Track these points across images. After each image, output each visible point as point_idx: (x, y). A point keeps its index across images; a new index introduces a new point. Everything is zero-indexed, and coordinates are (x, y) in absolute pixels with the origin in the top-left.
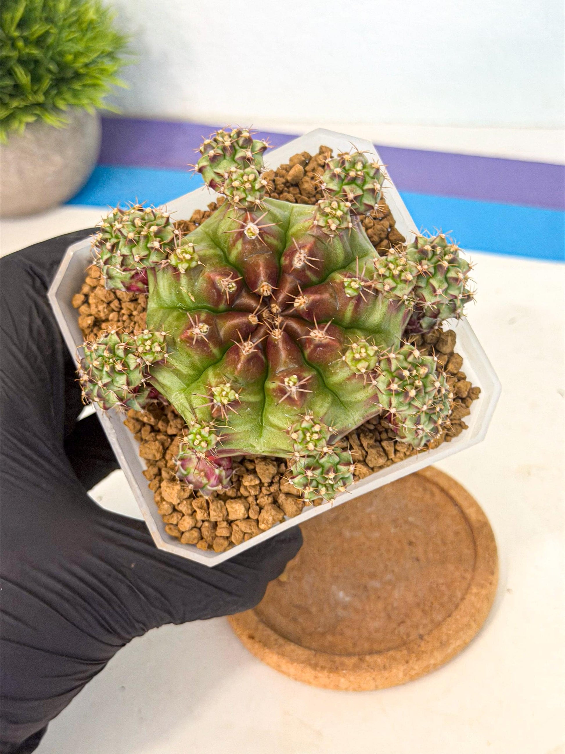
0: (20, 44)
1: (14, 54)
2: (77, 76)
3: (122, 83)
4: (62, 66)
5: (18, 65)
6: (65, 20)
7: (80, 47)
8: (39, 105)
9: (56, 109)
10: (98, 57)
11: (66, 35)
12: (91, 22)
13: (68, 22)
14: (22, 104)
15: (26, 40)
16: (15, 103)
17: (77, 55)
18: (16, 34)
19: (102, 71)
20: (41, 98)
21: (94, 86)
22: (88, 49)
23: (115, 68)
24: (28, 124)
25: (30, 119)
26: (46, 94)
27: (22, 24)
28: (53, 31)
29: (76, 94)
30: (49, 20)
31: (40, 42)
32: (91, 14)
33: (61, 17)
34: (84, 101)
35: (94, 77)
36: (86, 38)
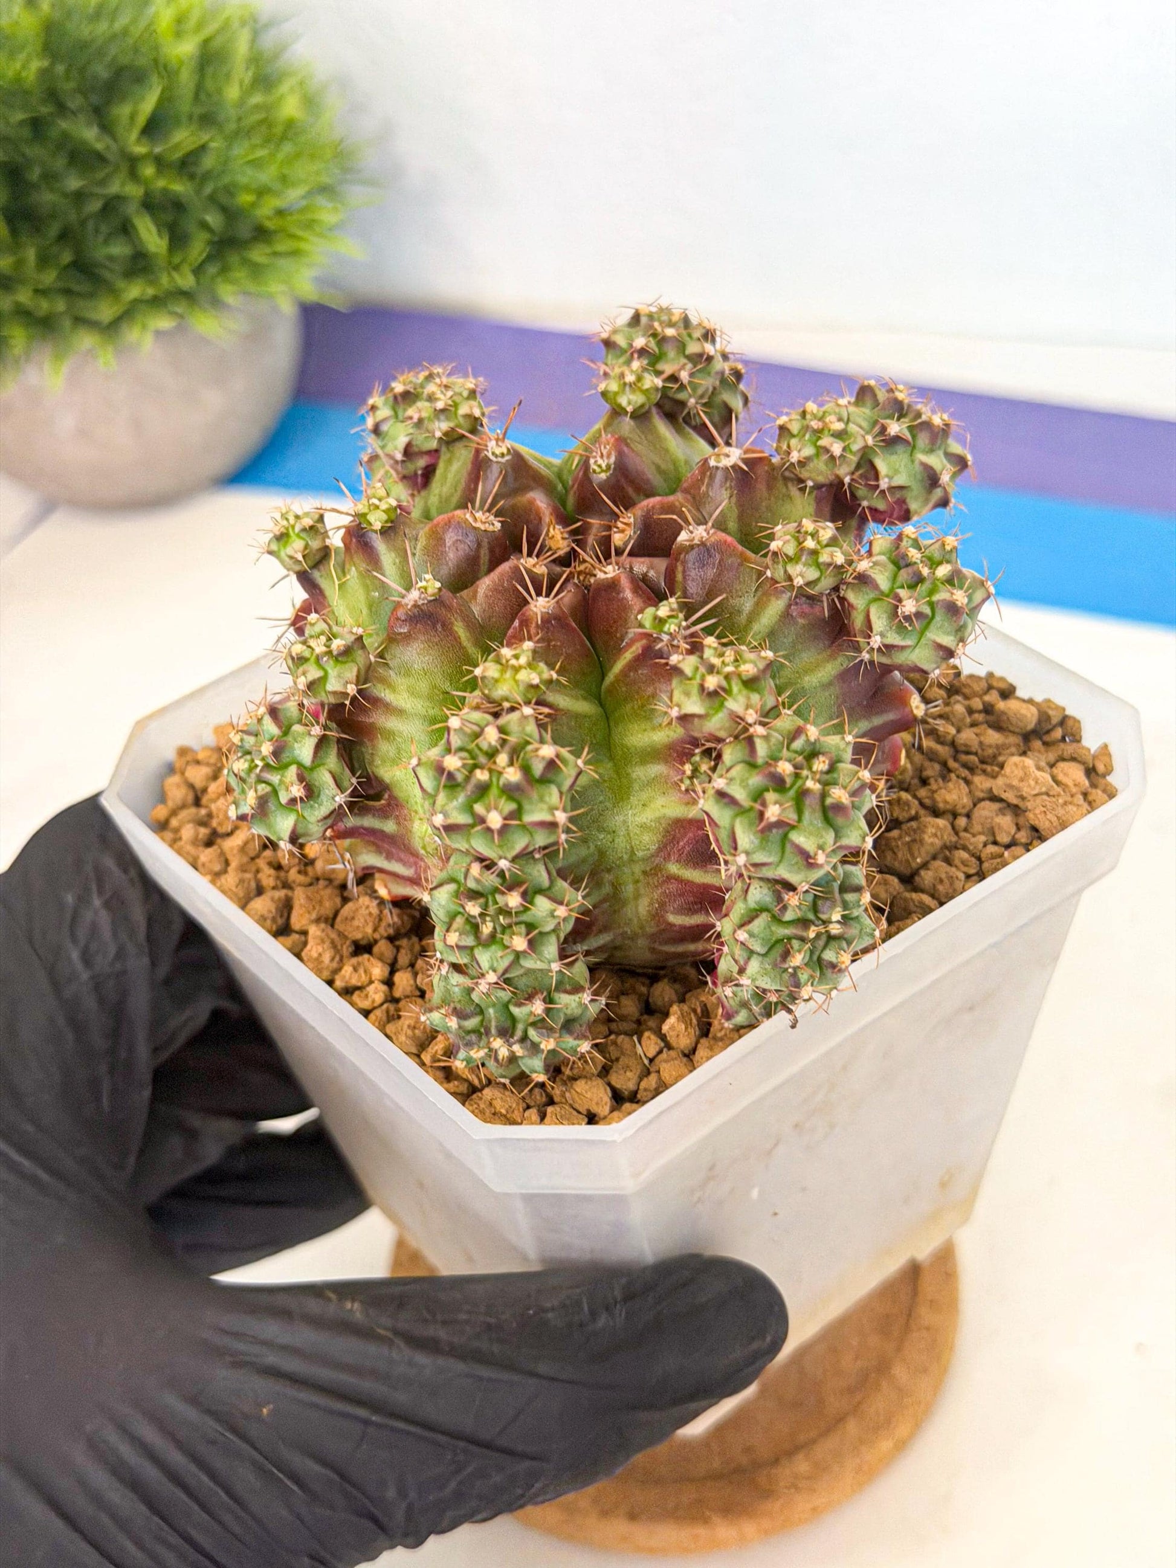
0: (148, 171)
1: (135, 190)
2: (262, 234)
3: (349, 247)
4: (231, 214)
5: (143, 213)
6: (239, 119)
7: (266, 176)
8: (186, 295)
9: (216, 303)
10: (309, 194)
11: (240, 150)
12: (290, 124)
13: (245, 124)
14: (150, 292)
15: (160, 162)
16: (134, 290)
17: (262, 192)
18: (140, 150)
19: (312, 225)
20: (187, 281)
21: (295, 253)
22: (284, 179)
23: (338, 217)
24: (159, 334)
25: (166, 324)
26: (198, 271)
27: (153, 128)
28: (215, 144)
29: (257, 271)
30: (207, 120)
31: (187, 165)
32: (290, 108)
33: (233, 113)
34: (275, 287)
35: (293, 236)
36: (280, 156)
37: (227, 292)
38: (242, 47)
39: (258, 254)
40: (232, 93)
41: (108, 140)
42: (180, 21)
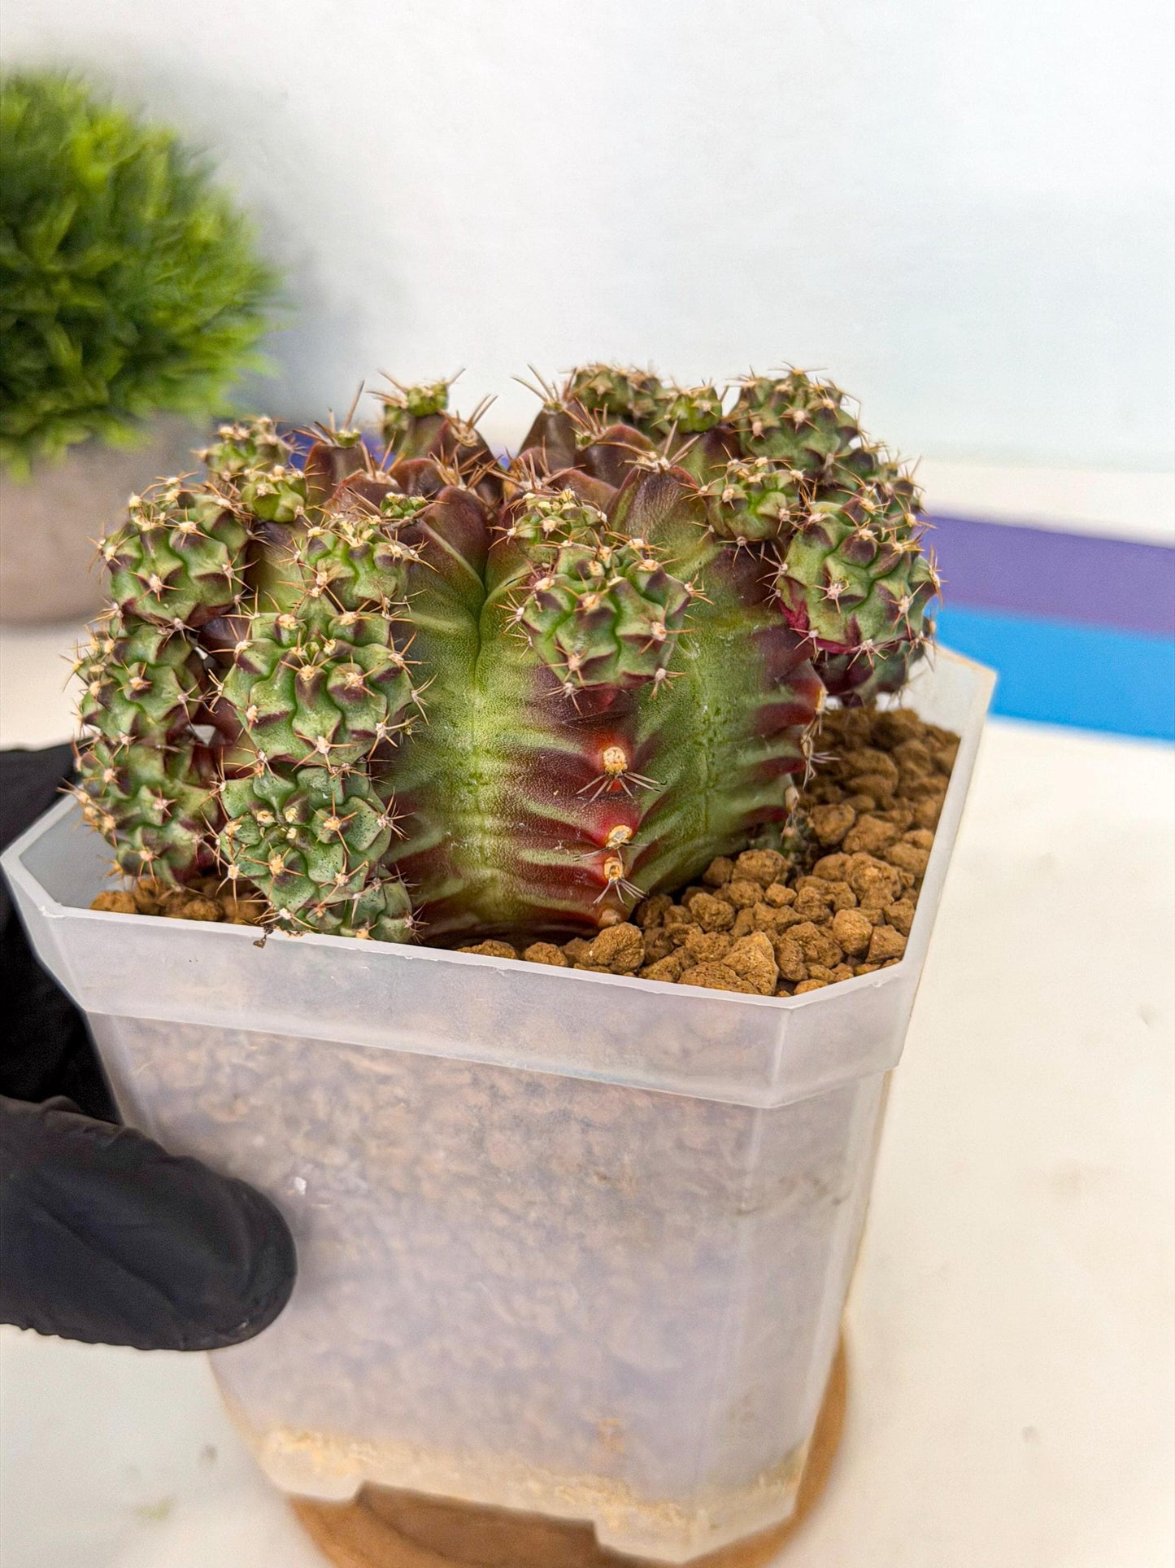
0: (64, 286)
1: (50, 307)
2: (175, 350)
3: (265, 366)
4: (143, 328)
5: (59, 327)
6: (154, 240)
7: (177, 294)
8: (101, 408)
9: (128, 417)
10: (221, 313)
11: (155, 270)
12: (206, 246)
13: (161, 243)
14: (65, 406)
15: (76, 279)
16: (47, 405)
17: (177, 309)
18: (54, 267)
19: (226, 343)
20: (104, 395)
21: (210, 371)
22: (197, 298)
23: (253, 337)
24: (73, 447)
25: (78, 436)
26: (111, 384)
27: (68, 245)
28: (132, 262)
29: (171, 384)
30: (121, 238)
31: (101, 282)
32: (206, 229)
33: (146, 234)
34: (189, 403)
35: (209, 355)
36: (195, 278)
37: (142, 406)
38: (158, 171)
39: (173, 370)
40: (149, 214)
41: (25, 258)
42: (98, 145)
